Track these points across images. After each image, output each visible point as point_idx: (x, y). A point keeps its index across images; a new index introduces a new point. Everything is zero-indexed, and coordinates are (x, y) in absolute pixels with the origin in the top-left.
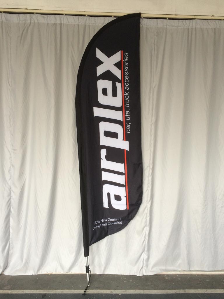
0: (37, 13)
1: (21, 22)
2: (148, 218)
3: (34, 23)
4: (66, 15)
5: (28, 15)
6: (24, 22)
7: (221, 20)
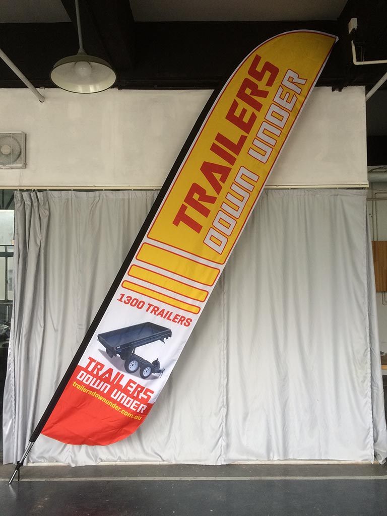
0: (105, 190)
1: (90, 199)
2: (225, 398)
3: (103, 199)
4: (134, 190)
5: (97, 192)
6: (93, 199)
7: (288, 189)
